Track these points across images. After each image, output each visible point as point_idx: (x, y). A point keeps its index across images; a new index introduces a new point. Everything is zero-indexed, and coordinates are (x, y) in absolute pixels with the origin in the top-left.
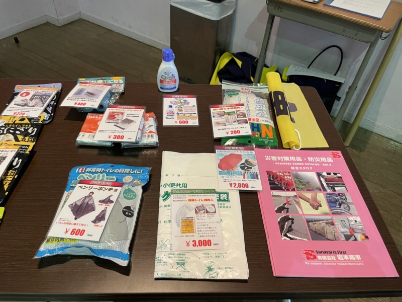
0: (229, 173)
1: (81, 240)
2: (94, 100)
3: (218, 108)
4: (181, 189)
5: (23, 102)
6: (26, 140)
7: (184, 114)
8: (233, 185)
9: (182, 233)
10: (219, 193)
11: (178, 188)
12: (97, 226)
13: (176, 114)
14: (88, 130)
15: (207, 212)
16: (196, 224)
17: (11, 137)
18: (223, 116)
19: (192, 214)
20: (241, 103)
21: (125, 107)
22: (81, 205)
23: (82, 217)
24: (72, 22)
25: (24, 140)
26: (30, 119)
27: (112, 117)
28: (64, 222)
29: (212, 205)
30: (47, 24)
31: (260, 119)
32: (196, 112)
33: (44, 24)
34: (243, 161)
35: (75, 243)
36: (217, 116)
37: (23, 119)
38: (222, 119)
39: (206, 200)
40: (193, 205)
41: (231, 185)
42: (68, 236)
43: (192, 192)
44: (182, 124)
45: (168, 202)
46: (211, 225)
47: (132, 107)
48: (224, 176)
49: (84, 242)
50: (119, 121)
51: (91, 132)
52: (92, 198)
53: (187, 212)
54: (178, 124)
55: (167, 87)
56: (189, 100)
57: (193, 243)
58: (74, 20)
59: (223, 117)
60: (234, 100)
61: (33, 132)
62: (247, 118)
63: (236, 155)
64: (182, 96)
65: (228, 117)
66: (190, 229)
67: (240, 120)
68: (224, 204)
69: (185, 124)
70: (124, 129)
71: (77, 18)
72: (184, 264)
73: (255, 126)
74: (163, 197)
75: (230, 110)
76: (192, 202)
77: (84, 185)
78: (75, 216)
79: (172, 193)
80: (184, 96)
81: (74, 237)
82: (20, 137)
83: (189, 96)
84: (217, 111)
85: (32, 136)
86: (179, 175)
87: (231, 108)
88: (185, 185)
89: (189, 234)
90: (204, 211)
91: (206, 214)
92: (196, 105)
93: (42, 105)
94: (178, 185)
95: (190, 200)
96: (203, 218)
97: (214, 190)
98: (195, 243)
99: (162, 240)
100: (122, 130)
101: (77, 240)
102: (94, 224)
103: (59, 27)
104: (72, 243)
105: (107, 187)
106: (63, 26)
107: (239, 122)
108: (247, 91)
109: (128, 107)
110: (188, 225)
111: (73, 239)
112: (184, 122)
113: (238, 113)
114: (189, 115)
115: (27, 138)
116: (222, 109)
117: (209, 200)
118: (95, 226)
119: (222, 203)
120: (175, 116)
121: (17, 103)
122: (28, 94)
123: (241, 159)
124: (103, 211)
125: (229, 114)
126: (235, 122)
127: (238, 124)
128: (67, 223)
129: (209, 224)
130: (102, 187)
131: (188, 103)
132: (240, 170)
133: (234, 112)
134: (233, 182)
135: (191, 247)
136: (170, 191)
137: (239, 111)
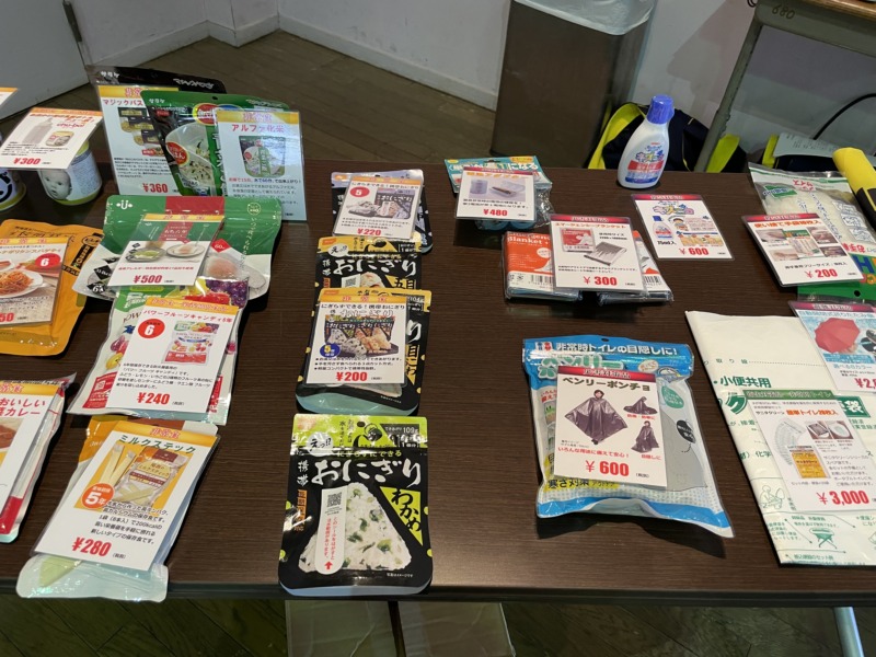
0: (844, 358)
1: (626, 484)
2: (519, 204)
3: (764, 223)
4: (759, 388)
5: (363, 208)
6: (404, 285)
7: (694, 235)
8: (865, 384)
9: (804, 477)
10: (843, 399)
11: (753, 387)
12: (649, 457)
13: (676, 236)
14: (523, 265)
15: (836, 437)
16: (824, 460)
17: (377, 279)
18: (784, 238)
19: (805, 440)
20: (810, 212)
21: (586, 218)
22: (591, 414)
23: (606, 440)
24: (263, 37)
25: (399, 285)
26: (395, 244)
27: (570, 239)
28: (573, 448)
29: (840, 422)
30: (210, 40)
31: (866, 246)
32: (716, 230)
33: (202, 41)
34: (863, 335)
35: (614, 490)
36: (769, 238)
37: (382, 244)
38: (786, 246)
39: (822, 412)
40: (802, 421)
41: (859, 382)
42: (596, 475)
43: (786, 395)
44: (697, 256)
45: (745, 414)
46: (853, 463)
47: (600, 219)
48: (839, 364)
49: (633, 489)
50: (591, 249)
51: (532, 271)
52: (606, 402)
53: (796, 436)
54: (688, 255)
55: (640, 178)
56: (690, 204)
57: (832, 497)
58: (267, 33)
59: (785, 242)
60: (790, 206)
61: (410, 269)
62: (839, 245)
63: (843, 320)
64: (671, 197)
65: (796, 242)
66: (816, 470)
67: (827, 248)
68: (861, 421)
69: (703, 256)
70: (609, 264)
71: (272, 30)
72: (829, 537)
73: (862, 261)
74: (731, 405)
75: (793, 228)
76: (795, 415)
77: (573, 377)
78: (591, 436)
79: (748, 398)
80: (676, 197)
81: (609, 477)
82: (392, 280)
83: (688, 196)
84: (764, 228)
85: (411, 278)
86: (744, 362)
87: (794, 223)
88: (765, 381)
89: (818, 480)
90: (827, 435)
91: (835, 441)
92: (709, 215)
93: (405, 214)
94: (751, 381)
95: (790, 412)
96: (832, 448)
97: (829, 392)
98: (836, 496)
99: (769, 491)
100: (606, 266)
101: (617, 483)
102: (640, 454)
103: (236, 48)
104: (607, 490)
105: (625, 382)
106: (244, 45)
107: (827, 252)
108: (809, 187)
109: (594, 218)
110: (807, 462)
111: (607, 483)
112: (698, 251)
113: (814, 232)
114: (703, 236)
115: (404, 281)
116: (775, 225)
117: (828, 412)
118: (643, 456)
119: (858, 419)
120: (676, 238)
121: (353, 209)
122: (365, 192)
123: (858, 331)
124: (644, 428)
125: (794, 234)
126: (816, 251)
127: (826, 256)
128: (583, 451)
129: (849, 461)
130: (614, 380)
131: (691, 212)
132: (866, 352)
133: (805, 231)
134: (862, 377)
135: (831, 505)
136: (740, 394)
137: (814, 228)
